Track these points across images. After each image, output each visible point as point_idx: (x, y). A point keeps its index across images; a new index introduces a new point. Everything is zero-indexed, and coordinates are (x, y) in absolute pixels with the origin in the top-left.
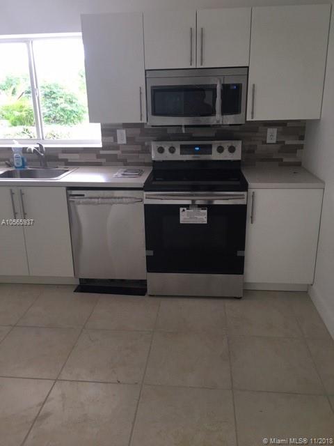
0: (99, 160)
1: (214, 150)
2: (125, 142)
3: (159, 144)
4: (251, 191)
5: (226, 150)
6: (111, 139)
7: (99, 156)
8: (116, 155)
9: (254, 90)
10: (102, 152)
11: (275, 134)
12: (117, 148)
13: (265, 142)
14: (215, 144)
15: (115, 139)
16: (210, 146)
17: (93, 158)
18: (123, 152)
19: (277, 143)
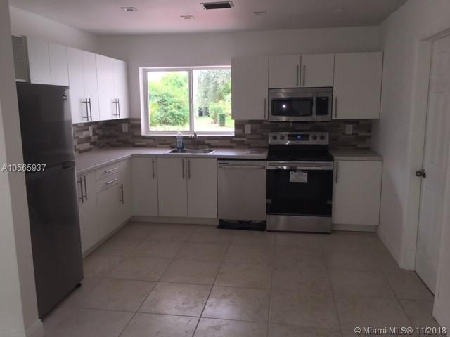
0: (232, 145)
1: (310, 138)
2: (250, 132)
3: (273, 134)
4: (335, 162)
5: (318, 138)
6: (241, 131)
7: (232, 142)
8: (243, 141)
9: (336, 101)
10: (234, 139)
11: (351, 129)
12: (245, 136)
13: (344, 134)
14: (311, 134)
15: (244, 131)
16: (308, 135)
17: (228, 143)
18: (248, 139)
19: (353, 134)
